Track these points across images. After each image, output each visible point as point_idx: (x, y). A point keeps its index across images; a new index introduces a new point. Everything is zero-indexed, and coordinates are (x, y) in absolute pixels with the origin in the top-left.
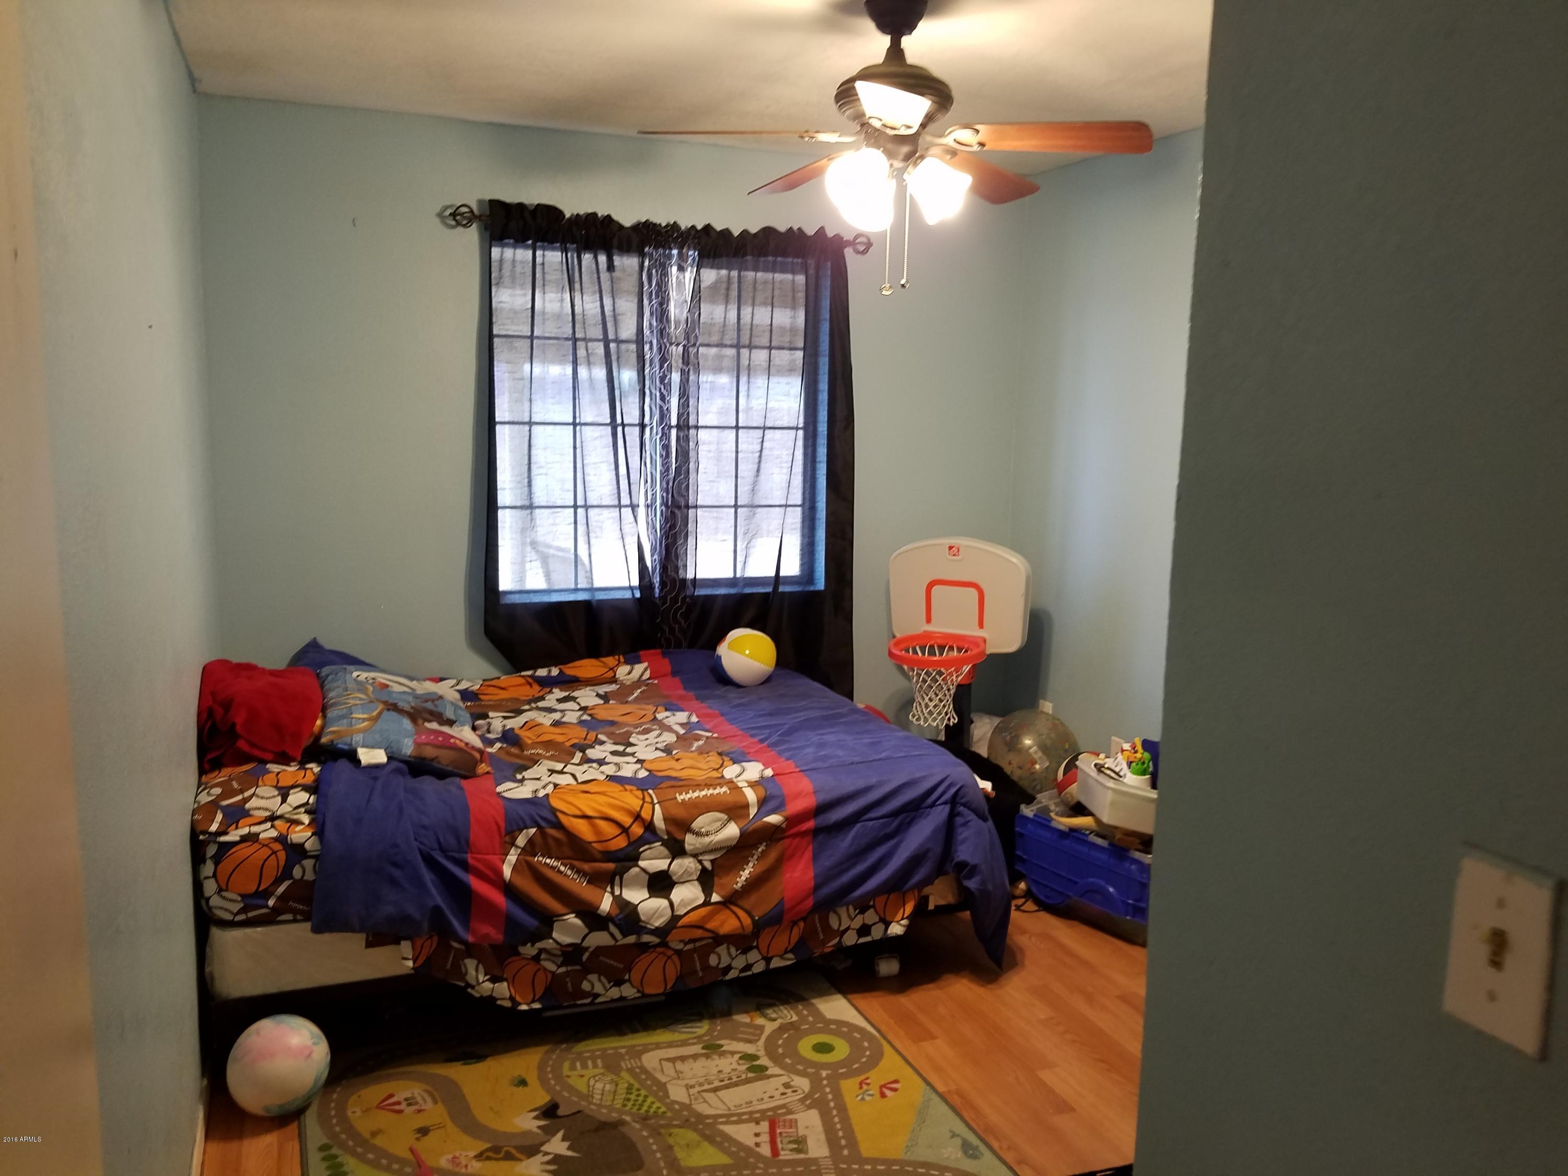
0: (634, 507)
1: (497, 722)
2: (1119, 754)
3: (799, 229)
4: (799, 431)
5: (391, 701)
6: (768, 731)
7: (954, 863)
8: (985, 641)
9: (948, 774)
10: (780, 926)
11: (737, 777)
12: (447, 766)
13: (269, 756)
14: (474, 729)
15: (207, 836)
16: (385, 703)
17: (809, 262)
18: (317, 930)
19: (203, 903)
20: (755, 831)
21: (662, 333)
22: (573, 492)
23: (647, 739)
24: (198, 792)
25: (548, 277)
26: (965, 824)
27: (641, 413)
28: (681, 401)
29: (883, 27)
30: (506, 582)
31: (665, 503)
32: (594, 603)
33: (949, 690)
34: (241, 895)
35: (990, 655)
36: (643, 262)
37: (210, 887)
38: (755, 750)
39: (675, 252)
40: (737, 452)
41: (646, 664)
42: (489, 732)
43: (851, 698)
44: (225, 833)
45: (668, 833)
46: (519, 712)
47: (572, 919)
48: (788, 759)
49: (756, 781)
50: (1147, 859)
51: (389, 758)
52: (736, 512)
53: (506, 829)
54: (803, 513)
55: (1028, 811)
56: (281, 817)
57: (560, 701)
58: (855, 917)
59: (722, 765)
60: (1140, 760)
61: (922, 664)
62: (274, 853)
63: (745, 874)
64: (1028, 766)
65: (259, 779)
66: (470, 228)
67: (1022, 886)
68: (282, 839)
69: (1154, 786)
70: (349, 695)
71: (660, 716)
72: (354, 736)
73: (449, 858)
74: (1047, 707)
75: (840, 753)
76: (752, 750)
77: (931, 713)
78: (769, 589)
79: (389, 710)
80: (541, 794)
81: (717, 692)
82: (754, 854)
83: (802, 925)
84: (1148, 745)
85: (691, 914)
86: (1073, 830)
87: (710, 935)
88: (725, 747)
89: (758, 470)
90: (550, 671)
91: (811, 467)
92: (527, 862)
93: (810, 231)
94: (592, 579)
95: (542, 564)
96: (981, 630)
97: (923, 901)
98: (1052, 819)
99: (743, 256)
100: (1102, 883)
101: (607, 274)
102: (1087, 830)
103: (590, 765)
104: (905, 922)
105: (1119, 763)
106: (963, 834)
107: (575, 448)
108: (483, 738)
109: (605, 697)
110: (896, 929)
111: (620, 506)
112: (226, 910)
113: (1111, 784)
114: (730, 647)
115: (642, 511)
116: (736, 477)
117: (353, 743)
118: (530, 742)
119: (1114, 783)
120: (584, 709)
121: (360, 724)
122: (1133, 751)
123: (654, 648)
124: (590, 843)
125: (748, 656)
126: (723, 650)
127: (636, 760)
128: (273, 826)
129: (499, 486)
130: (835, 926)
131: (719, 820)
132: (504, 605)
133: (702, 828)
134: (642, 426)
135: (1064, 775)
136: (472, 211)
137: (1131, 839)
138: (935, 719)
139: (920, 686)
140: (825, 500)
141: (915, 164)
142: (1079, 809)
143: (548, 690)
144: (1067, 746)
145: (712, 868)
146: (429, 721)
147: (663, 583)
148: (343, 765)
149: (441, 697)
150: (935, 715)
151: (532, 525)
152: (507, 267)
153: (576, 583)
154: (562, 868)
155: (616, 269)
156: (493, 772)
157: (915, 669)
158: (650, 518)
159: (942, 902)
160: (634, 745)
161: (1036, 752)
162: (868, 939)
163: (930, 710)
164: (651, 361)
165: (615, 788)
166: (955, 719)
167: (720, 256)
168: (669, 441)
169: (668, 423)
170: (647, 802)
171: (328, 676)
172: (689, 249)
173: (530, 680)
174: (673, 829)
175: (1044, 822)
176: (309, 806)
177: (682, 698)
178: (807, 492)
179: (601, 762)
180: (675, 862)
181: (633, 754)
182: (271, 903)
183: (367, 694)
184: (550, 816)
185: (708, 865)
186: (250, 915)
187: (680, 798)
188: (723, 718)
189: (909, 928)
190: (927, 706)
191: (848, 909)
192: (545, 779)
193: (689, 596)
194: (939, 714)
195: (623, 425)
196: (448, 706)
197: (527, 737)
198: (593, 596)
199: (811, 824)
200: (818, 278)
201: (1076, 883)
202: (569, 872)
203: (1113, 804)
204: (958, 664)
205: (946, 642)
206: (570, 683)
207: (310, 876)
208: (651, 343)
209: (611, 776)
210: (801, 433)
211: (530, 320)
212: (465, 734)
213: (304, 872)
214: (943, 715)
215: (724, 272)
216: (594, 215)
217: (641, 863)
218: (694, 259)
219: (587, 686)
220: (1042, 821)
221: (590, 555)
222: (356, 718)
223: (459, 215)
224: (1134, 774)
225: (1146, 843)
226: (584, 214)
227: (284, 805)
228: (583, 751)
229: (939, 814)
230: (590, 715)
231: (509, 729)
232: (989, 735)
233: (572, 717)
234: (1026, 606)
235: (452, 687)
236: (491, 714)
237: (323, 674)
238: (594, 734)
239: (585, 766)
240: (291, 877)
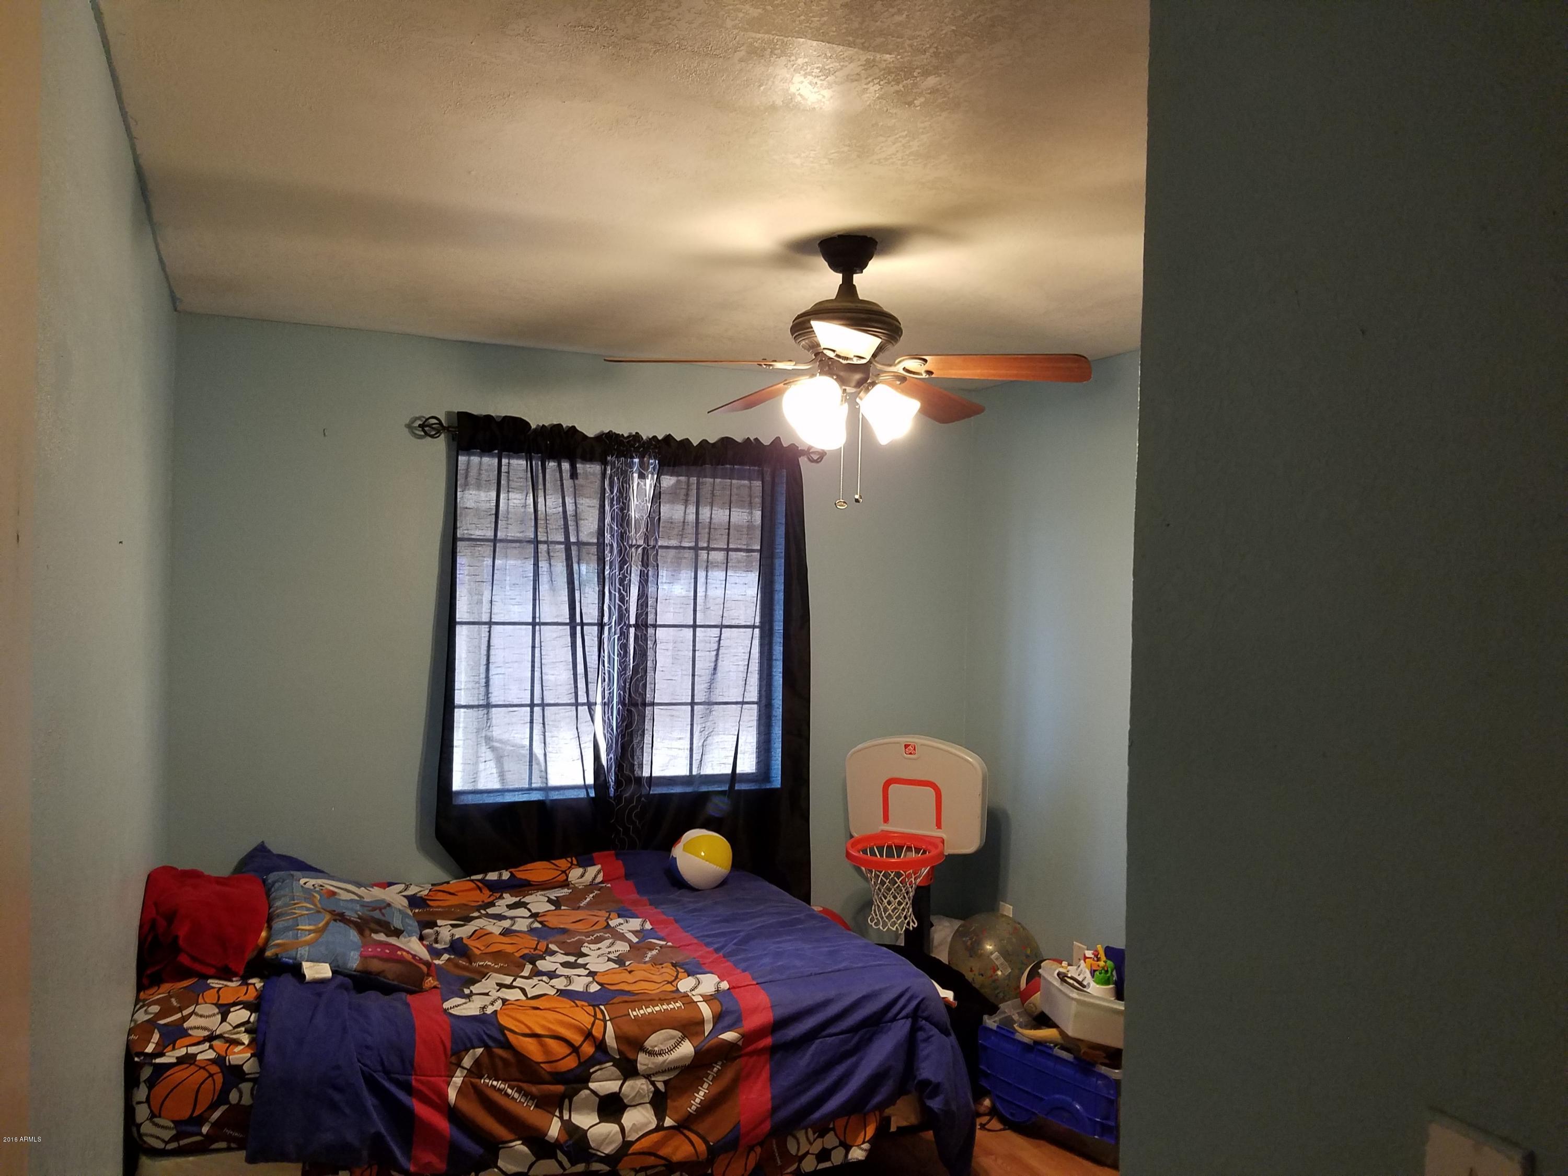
0: (590, 705)
1: (446, 931)
2: (1082, 961)
3: (756, 439)
4: (755, 630)
5: (338, 910)
6: (723, 939)
7: (916, 1082)
8: (943, 841)
9: (909, 985)
10: (736, 1152)
11: (692, 990)
12: (393, 980)
13: (212, 971)
14: (421, 938)
15: (142, 1058)
16: (332, 912)
17: (765, 469)
18: (251, 1160)
19: (134, 1129)
20: (709, 1051)
21: (623, 537)
22: (529, 692)
23: (599, 949)
24: (136, 1010)
25: (512, 484)
26: (927, 1040)
27: (600, 614)
28: (640, 603)
29: (834, 266)
30: (458, 783)
31: (622, 702)
32: (548, 802)
33: (907, 893)
34: (173, 1122)
35: (950, 856)
36: (605, 470)
37: (142, 1113)
38: (710, 960)
39: (636, 460)
40: (694, 651)
41: (599, 867)
42: (436, 941)
43: (809, 902)
44: (162, 1054)
45: (620, 1052)
46: (468, 920)
47: (518, 1145)
48: (744, 971)
49: (711, 995)
50: (1115, 1074)
51: (333, 972)
52: (692, 711)
53: (452, 1049)
54: (759, 711)
55: (991, 1022)
56: (220, 1037)
57: (510, 907)
58: (815, 1140)
59: (676, 977)
60: (1103, 968)
61: (879, 866)
62: (211, 1075)
63: (700, 1095)
64: (990, 973)
65: (199, 995)
66: (438, 439)
67: (987, 1102)
68: (219, 1061)
69: (1119, 995)
70: (295, 904)
71: (612, 923)
72: (299, 949)
73: (391, 1080)
74: (1008, 909)
75: (798, 963)
76: (708, 961)
77: (889, 917)
78: (725, 788)
79: (335, 920)
80: (489, 1011)
81: (672, 896)
82: (709, 1074)
83: (758, 1150)
84: (1111, 953)
85: (643, 1140)
86: (1037, 1043)
87: (663, 1162)
88: (680, 957)
89: (715, 669)
90: (501, 875)
91: (767, 665)
92: (472, 1084)
93: (766, 441)
94: (546, 778)
95: (496, 764)
96: (939, 830)
97: (884, 1123)
98: (1017, 1031)
99: (702, 465)
100: (1069, 1099)
101: (571, 481)
102: (1051, 1042)
103: (540, 978)
104: (866, 1146)
105: (1081, 971)
106: (925, 1050)
107: (533, 647)
108: (430, 949)
109: (556, 903)
110: (857, 1154)
111: (577, 704)
112: (158, 1138)
113: (1074, 994)
114: (685, 849)
115: (598, 710)
116: (693, 675)
117: (299, 956)
118: (478, 952)
119: (1078, 994)
120: (534, 916)
121: (305, 936)
122: (1095, 959)
123: (608, 849)
124: (538, 1063)
125: (703, 858)
126: (678, 852)
127: (588, 971)
128: (211, 1047)
129: (456, 687)
130: (793, 1152)
131: (673, 1037)
132: (455, 805)
133: (656, 1046)
134: (601, 625)
135: (1027, 984)
136: (440, 423)
137: (1097, 1052)
138: (894, 924)
139: (879, 888)
140: (781, 698)
141: (867, 390)
142: (1042, 1020)
143: (498, 895)
144: (1029, 952)
145: (666, 1090)
146: (376, 932)
147: (618, 783)
148: (287, 980)
149: (389, 905)
150: (894, 919)
151: (488, 725)
152: (473, 473)
153: (530, 783)
154: (509, 1091)
155: (579, 477)
156: (439, 986)
157: (874, 870)
158: (606, 716)
159: (905, 1124)
160: (586, 955)
161: (997, 959)
162: (827, 1165)
163: (889, 914)
164: (611, 563)
165: (566, 1004)
166: (915, 924)
167: (681, 464)
168: (627, 641)
169: (627, 622)
170: (599, 1019)
171: (274, 883)
172: (650, 457)
173: (480, 885)
174: (625, 1049)
175: (1009, 1035)
176: (250, 1025)
177: (635, 903)
178: (764, 689)
179: (552, 975)
180: (627, 1083)
181: (584, 966)
182: (205, 1129)
183: (315, 905)
184: (499, 1036)
185: (661, 1086)
186: (182, 1142)
187: (633, 1014)
188: (676, 925)
189: (870, 1153)
190: (886, 910)
191: (806, 1133)
192: (494, 994)
193: (643, 795)
194: (898, 918)
195: (582, 624)
196: (397, 914)
197: (476, 946)
198: (547, 796)
199: (768, 1041)
200: (773, 484)
201: (1042, 1099)
202: (516, 1096)
203: (1077, 1015)
204: (916, 866)
205: (903, 842)
206: (520, 887)
207: (247, 1100)
208: (612, 546)
209: (561, 990)
210: (757, 631)
211: (493, 526)
212: (414, 946)
213: (241, 1097)
214: (903, 918)
215: (683, 478)
216: (560, 426)
217: (592, 1085)
218: (654, 468)
219: (538, 890)
220: (1006, 1032)
221: (545, 755)
222: (303, 930)
223: (427, 426)
224: (1098, 983)
225: (1114, 1057)
226: (550, 425)
227: (224, 1024)
228: (533, 963)
229: (899, 1031)
230: (541, 923)
231: (457, 939)
232: (949, 939)
233: (522, 925)
234: (983, 808)
235: (401, 892)
236: (439, 922)
237: (270, 881)
238: (545, 943)
239: (535, 980)
240: (227, 1102)
